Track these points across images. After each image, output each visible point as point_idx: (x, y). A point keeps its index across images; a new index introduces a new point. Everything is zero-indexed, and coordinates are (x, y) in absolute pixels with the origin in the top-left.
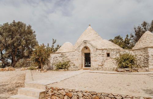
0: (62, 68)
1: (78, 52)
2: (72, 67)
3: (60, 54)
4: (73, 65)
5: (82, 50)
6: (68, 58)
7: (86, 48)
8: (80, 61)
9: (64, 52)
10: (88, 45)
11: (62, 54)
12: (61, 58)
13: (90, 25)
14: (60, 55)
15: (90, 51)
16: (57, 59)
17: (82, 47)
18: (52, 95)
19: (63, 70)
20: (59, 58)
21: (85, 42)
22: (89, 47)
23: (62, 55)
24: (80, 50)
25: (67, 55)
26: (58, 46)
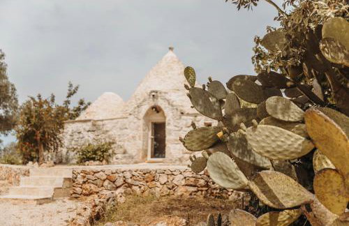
0: (94, 159)
1: (136, 120)
2: (119, 156)
3: (90, 124)
4: (122, 150)
5: (147, 114)
6: (110, 133)
7: (157, 109)
8: (140, 143)
9: (101, 118)
10: (161, 103)
11: (94, 125)
12: (92, 135)
13: (170, 49)
14: (88, 126)
15: (165, 117)
16: (81, 135)
17: (145, 108)
18: (84, 182)
19: (97, 162)
20: (85, 134)
21: (154, 95)
22: (162, 107)
23: (96, 126)
24: (142, 115)
25: (108, 126)
26: (81, 103)
